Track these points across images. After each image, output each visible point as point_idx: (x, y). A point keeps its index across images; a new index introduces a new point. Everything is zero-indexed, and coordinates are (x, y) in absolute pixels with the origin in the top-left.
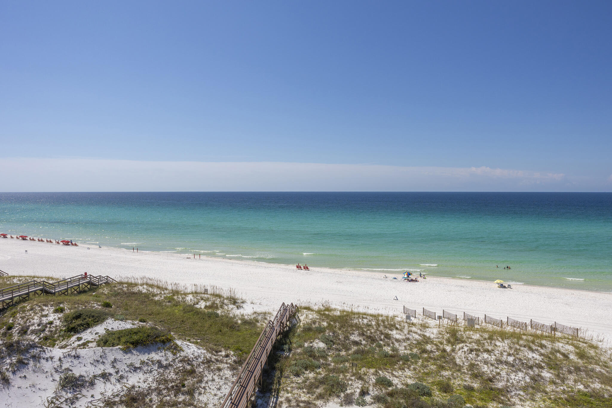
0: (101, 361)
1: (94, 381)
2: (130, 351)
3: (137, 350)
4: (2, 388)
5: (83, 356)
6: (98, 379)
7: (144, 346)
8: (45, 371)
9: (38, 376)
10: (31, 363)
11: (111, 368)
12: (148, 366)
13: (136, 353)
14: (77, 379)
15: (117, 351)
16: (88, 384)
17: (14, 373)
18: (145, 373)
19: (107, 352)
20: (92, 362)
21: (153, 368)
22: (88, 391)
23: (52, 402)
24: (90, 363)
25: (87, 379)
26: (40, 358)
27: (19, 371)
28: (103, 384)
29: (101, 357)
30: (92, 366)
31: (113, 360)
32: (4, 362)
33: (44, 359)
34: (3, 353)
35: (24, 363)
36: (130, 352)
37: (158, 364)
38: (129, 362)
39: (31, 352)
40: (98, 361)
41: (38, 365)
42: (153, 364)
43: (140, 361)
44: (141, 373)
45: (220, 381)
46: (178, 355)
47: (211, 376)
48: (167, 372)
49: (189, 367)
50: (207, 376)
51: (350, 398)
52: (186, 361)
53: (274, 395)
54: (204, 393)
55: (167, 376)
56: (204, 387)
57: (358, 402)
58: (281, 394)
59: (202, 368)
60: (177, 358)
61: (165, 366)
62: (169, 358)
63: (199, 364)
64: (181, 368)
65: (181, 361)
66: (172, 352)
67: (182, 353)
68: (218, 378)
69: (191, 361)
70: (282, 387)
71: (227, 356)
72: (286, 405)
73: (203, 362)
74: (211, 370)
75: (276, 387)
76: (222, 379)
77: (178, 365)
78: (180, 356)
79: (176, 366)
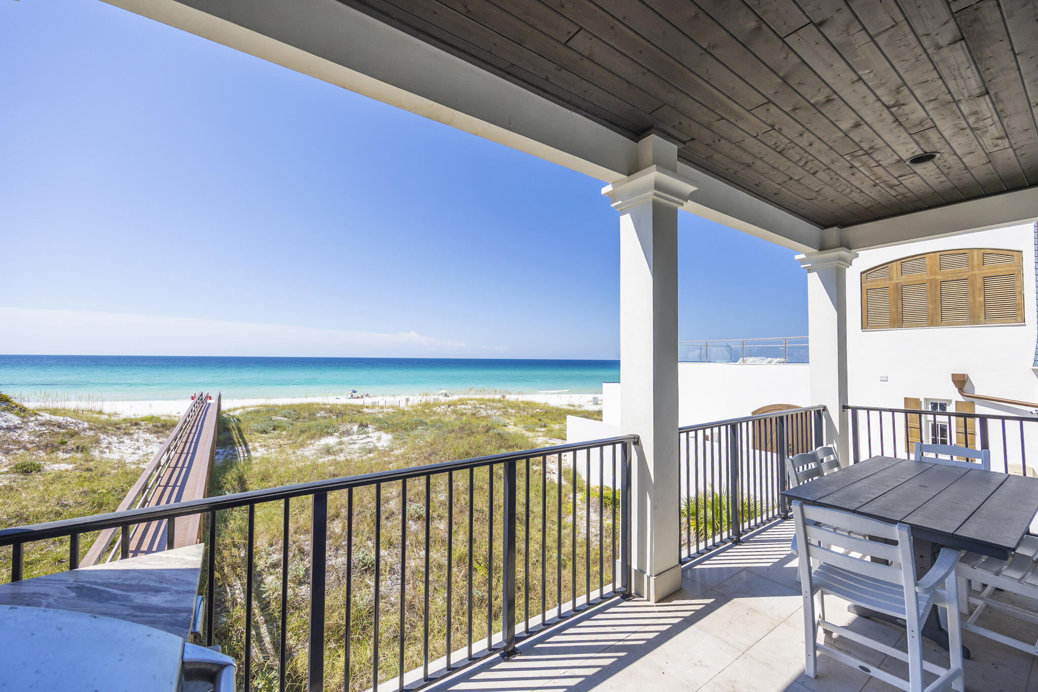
45: (136, 443)
46: (33, 419)
47: (115, 439)
48: (14, 435)
49: (64, 431)
50: (105, 439)
51: (348, 433)
52: (55, 425)
53: (240, 446)
54: (110, 452)
55: (15, 438)
56: (107, 448)
57: (359, 433)
58: (250, 444)
59: (91, 433)
60: (32, 421)
61: (7, 428)
62: (11, 419)
63: (84, 430)
64: (45, 432)
65: (42, 425)
66: (17, 414)
67: (39, 418)
68: (130, 441)
69: (64, 425)
70: (247, 440)
71: (136, 424)
72: (263, 449)
73: (90, 429)
74: (112, 434)
75: (239, 441)
76: (138, 441)
77: (37, 429)
78: (36, 420)
79: (31, 429)
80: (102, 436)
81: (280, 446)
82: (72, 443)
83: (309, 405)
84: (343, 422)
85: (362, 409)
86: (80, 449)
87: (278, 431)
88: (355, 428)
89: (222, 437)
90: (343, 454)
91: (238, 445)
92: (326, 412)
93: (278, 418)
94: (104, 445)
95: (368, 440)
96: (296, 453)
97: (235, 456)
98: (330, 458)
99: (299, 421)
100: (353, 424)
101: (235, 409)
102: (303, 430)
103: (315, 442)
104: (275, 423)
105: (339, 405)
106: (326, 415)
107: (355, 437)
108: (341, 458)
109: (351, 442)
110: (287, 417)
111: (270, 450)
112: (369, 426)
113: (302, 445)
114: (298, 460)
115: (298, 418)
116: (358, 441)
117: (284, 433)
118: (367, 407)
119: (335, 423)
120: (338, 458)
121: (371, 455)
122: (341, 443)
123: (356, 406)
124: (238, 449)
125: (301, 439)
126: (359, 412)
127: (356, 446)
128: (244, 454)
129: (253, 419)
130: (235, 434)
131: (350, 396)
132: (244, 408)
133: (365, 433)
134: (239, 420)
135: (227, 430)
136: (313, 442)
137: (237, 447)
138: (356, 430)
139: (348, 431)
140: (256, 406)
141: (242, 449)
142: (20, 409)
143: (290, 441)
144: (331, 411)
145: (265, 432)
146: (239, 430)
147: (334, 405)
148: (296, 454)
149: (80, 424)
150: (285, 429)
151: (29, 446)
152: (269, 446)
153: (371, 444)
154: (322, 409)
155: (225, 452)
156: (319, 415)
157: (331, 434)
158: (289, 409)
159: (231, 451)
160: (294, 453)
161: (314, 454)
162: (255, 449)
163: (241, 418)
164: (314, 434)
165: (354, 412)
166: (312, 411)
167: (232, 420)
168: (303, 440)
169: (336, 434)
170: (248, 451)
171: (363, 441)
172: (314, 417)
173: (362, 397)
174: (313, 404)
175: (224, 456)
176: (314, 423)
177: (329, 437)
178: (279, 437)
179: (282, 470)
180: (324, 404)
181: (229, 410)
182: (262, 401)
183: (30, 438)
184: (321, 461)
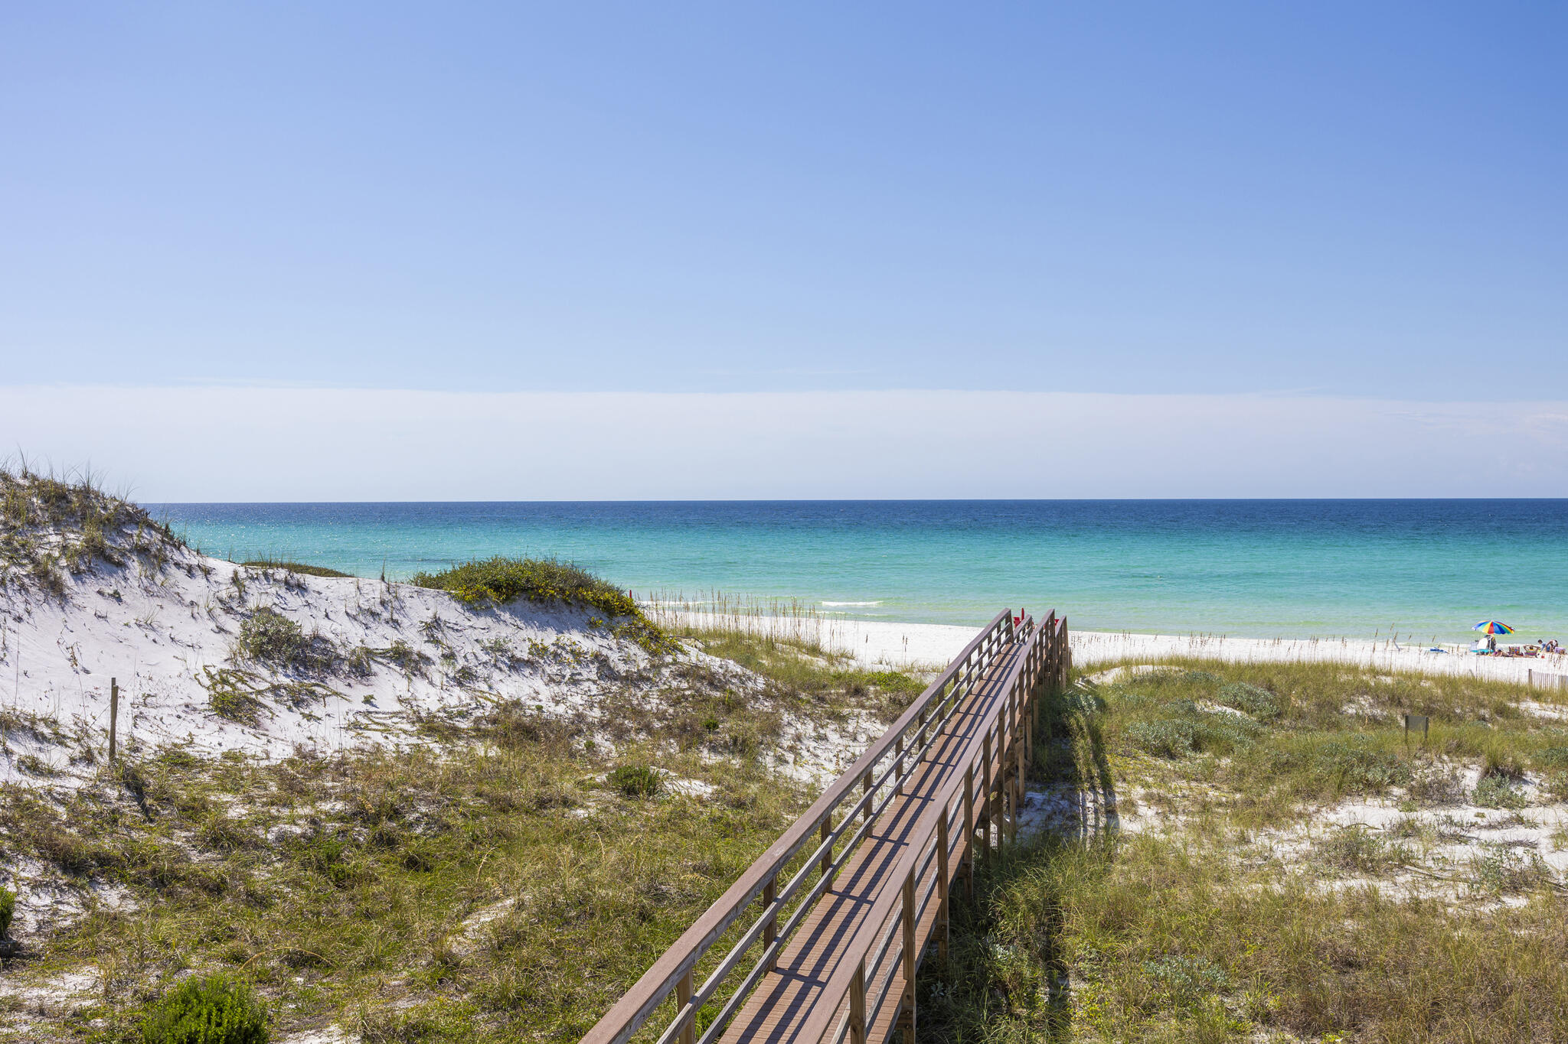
0: (386, 615)
1: (368, 664)
2: (489, 608)
3: (513, 613)
4: (42, 599)
5: (317, 589)
6: (382, 664)
7: (539, 605)
8: (188, 600)
9: (161, 607)
10: (135, 566)
11: (426, 642)
12: (561, 663)
13: (509, 621)
14: (304, 644)
15: (438, 598)
16: (346, 668)
17: (77, 574)
18: (552, 680)
19: (403, 594)
20: (354, 613)
21: (580, 674)
22: (349, 685)
23: (225, 682)
24: (347, 614)
25: (342, 652)
26: (165, 561)
27: (95, 576)
28: (405, 681)
29: (383, 603)
30: (355, 623)
31: (429, 621)
32: (41, 538)
33: (177, 565)
34: (34, 511)
35: (109, 559)
36: (488, 611)
37: (597, 664)
38: (488, 638)
39: (132, 535)
40: (374, 614)
41: (159, 578)
42: (579, 662)
43: (529, 644)
44: (539, 678)
45: (851, 743)
46: (669, 659)
47: (809, 728)
48: (635, 695)
49: (718, 694)
50: (794, 726)
51: (1441, 794)
52: (704, 678)
53: (1093, 788)
54: (795, 762)
55: (636, 702)
56: (792, 749)
57: (1482, 798)
58: (1119, 786)
59: (767, 706)
60: (667, 666)
61: (626, 678)
62: (634, 658)
63: (755, 696)
64: (687, 693)
65: (683, 675)
66: (644, 646)
67: (681, 658)
68: (838, 736)
69: (720, 681)
70: (1114, 772)
71: (858, 692)
72: (1154, 809)
73: (767, 695)
74: (806, 714)
75: (1089, 771)
76: (855, 740)
77: (674, 684)
78: (675, 663)
79: (665, 684)
80: (786, 717)
81: (1205, 807)
82: (728, 726)
83: (1324, 671)
84: (1425, 746)
85: (1517, 701)
86: (740, 746)
87: (1207, 755)
88: (1471, 777)
89: (1045, 755)
90: (1408, 877)
91: (1086, 785)
92: (1379, 702)
93: (1218, 708)
94: (786, 743)
95: (1519, 833)
96: (1248, 842)
97: (1073, 819)
98: (1352, 883)
99: (1282, 727)
100: (1465, 760)
101: (1105, 667)
102: (1284, 759)
103: (1318, 811)
104: (1201, 727)
105: (1427, 678)
106: (1377, 712)
107: (1466, 814)
108: (1393, 890)
109: (1446, 830)
110: (1242, 709)
111: (1172, 817)
112: (1529, 775)
113: (1272, 817)
114: (1244, 870)
115: (1279, 715)
116: (1474, 833)
117: (1226, 762)
118: (1537, 696)
119: (1399, 750)
120: (1385, 888)
121: (1516, 903)
122: (1408, 830)
123: (1493, 687)
124: (1084, 800)
125: (1273, 791)
126: (1502, 711)
127: (1461, 852)
128: (1097, 819)
129: (1141, 705)
130: (1082, 746)
131: (1483, 644)
132: (1126, 663)
133: (1510, 803)
134: (1102, 705)
135: (1064, 732)
136: (1312, 808)
137: (1083, 790)
138: (1473, 785)
139: (1442, 786)
140: (1161, 662)
141: (1095, 801)
142: (650, 633)
143: (1238, 796)
144: (1395, 700)
145: (1167, 752)
146: (1096, 736)
147: (1408, 676)
148: (1245, 848)
149: (749, 679)
150: (1228, 751)
151: (657, 725)
152: (1169, 802)
153: (1519, 851)
154: (1364, 689)
155: (1049, 801)
156: (1351, 710)
157: (1376, 789)
158: (1252, 680)
159: (1064, 803)
160: (1243, 840)
161: (1307, 857)
162: (1130, 806)
163: (1110, 699)
164: (1318, 780)
165: (1482, 711)
166: (1329, 691)
167: (1084, 703)
168: (1277, 802)
169: (1397, 791)
170: (1111, 813)
171: (1496, 836)
172: (1335, 716)
173: (1532, 653)
174: (1336, 668)
175: (1047, 813)
176: (1324, 737)
177: (1370, 801)
178: (1208, 774)
179: (1183, 895)
180: (1374, 671)
181: (1091, 668)
182: (1181, 646)
183: (661, 707)
184: (1323, 886)
